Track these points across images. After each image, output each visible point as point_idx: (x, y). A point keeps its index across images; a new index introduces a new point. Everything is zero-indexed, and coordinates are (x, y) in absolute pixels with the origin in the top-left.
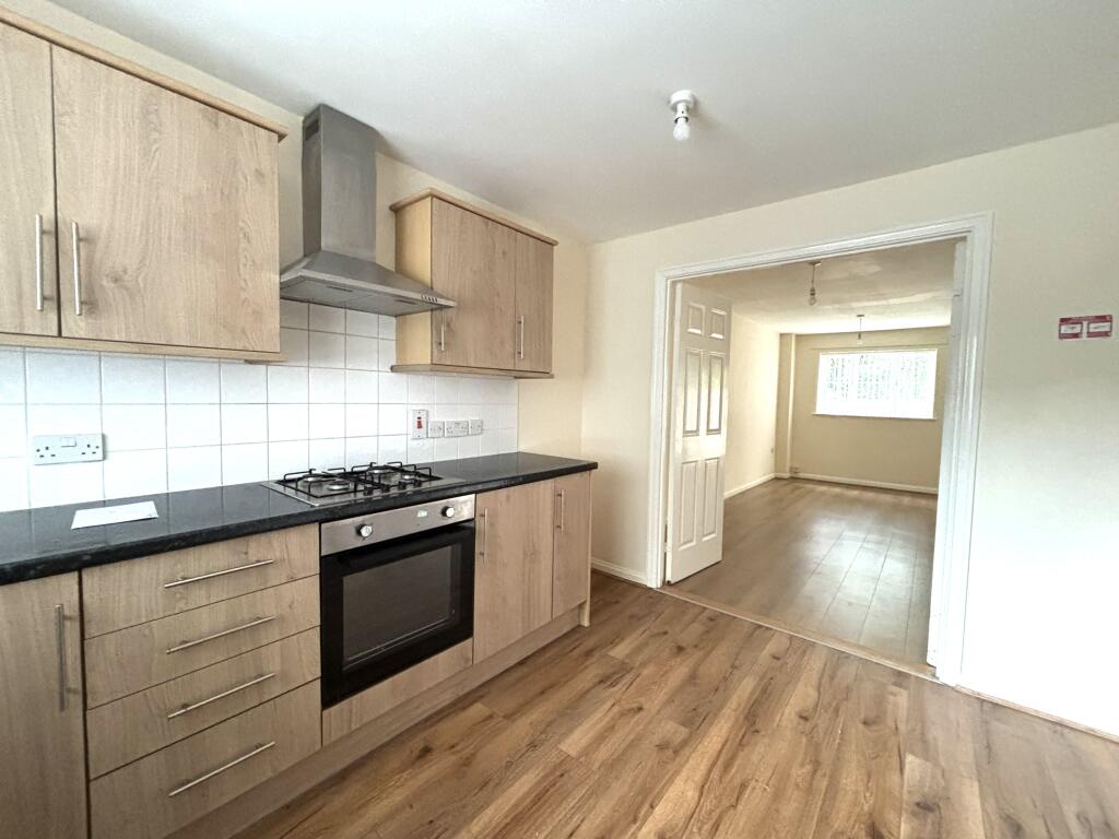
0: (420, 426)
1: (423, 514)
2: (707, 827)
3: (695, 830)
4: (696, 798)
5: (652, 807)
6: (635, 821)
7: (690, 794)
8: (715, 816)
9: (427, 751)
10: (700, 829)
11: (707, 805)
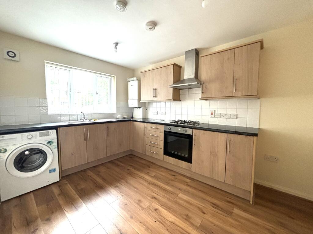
0: (212, 114)
1: (179, 129)
2: (160, 220)
3: (159, 217)
4: (169, 220)
5: (165, 209)
6: (161, 205)
7: (170, 219)
8: (164, 223)
9: (174, 176)
10: (159, 218)
11: (167, 223)
